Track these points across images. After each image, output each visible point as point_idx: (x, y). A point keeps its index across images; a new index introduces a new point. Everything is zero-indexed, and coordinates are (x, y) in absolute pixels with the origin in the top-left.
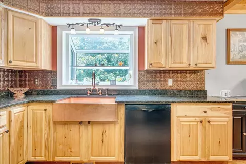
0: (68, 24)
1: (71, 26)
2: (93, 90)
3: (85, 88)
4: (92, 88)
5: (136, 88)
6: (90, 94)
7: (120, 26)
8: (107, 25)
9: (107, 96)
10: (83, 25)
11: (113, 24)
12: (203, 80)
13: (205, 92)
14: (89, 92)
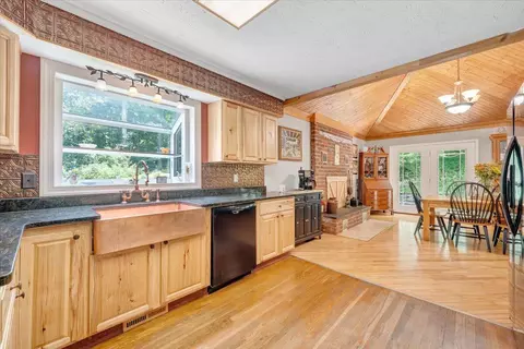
0: (89, 68)
1: (98, 75)
2: (134, 193)
3: (117, 191)
4: (132, 190)
5: (199, 187)
6: (128, 201)
7: (185, 97)
8: (167, 91)
9: (158, 201)
10: (124, 78)
11: (175, 92)
12: (262, 176)
13: (265, 188)
14: (125, 197)
